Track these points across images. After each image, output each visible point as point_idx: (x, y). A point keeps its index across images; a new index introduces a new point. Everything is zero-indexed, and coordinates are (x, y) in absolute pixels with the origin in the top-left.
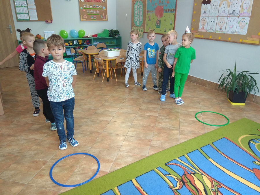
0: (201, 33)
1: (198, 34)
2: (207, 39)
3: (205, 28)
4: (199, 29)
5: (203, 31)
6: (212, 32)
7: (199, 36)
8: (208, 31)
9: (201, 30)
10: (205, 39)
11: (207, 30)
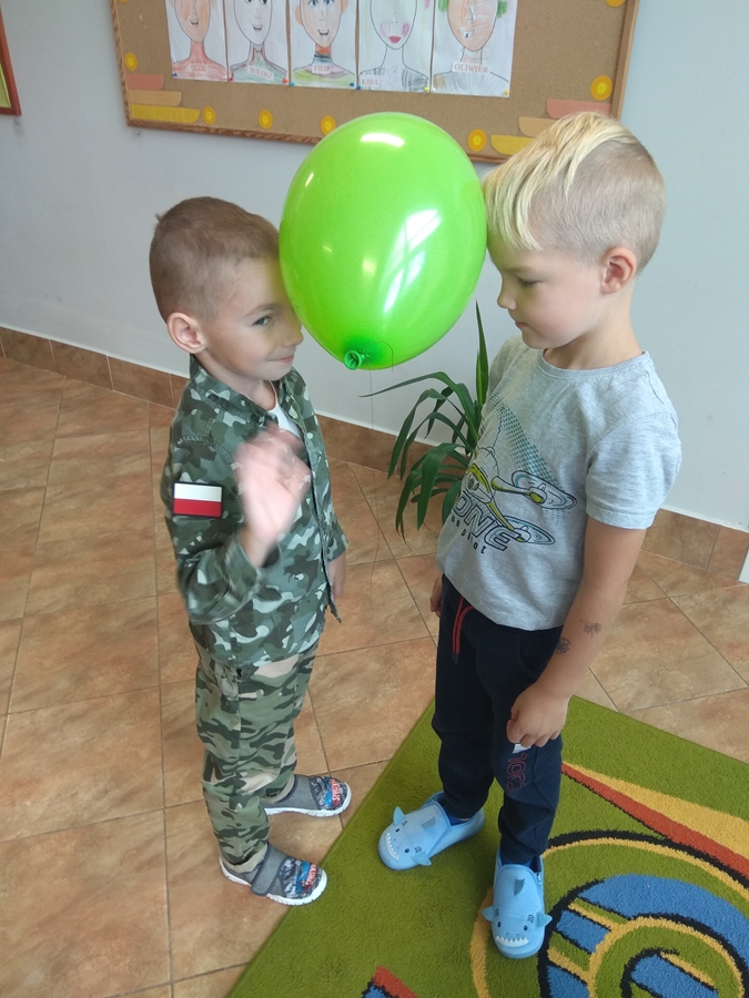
0: (193, 92)
1: (177, 96)
2: (243, 135)
3: (215, 49)
4: (174, 58)
5: (203, 76)
6: (270, 78)
7: (187, 116)
8: (239, 78)
9: (189, 68)
10: (229, 133)
11: (234, 69)
